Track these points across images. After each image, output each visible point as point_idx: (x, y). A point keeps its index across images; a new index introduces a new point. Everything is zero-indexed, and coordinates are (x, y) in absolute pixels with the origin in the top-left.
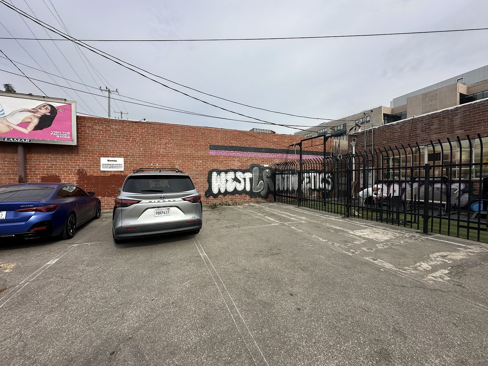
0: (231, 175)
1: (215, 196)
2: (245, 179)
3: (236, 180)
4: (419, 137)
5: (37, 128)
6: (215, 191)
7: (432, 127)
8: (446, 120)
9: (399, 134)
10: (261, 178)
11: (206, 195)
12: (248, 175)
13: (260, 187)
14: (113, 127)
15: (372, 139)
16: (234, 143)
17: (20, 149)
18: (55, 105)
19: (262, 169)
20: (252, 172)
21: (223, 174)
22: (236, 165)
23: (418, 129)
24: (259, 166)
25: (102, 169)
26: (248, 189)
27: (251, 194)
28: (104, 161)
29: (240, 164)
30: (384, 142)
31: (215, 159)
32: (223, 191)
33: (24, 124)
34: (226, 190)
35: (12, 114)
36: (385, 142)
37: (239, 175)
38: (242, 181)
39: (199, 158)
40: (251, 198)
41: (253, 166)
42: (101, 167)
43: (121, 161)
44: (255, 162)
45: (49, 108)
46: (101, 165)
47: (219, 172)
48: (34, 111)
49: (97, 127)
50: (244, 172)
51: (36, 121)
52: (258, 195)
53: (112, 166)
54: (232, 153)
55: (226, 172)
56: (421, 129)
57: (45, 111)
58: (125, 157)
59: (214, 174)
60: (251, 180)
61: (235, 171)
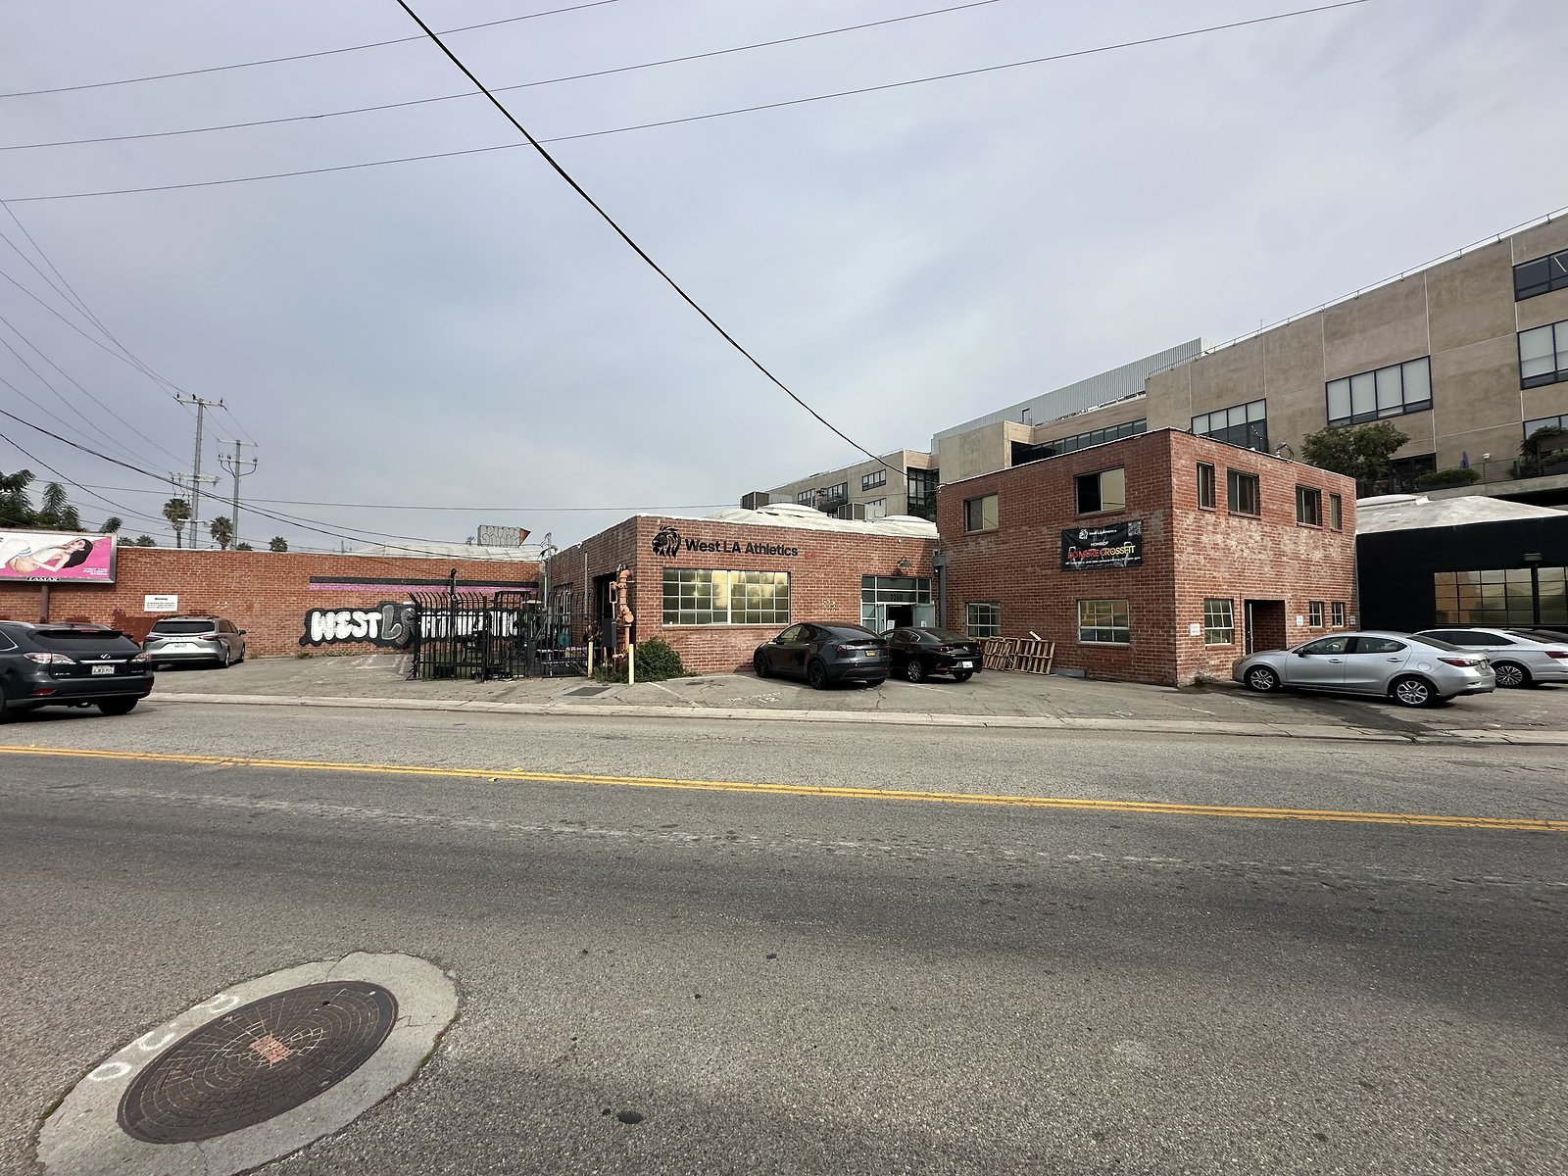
0: (345, 616)
1: (317, 644)
2: (368, 622)
3: (353, 622)
5: (66, 566)
6: (316, 637)
10: (397, 619)
11: (300, 642)
12: (374, 617)
13: (396, 633)
14: (164, 558)
16: (352, 574)
17: (44, 589)
18: (91, 539)
19: (398, 608)
20: (381, 612)
21: (330, 615)
22: (355, 602)
24: (393, 603)
25: (146, 609)
26: (373, 634)
27: (379, 642)
28: (149, 599)
29: (361, 601)
31: (317, 595)
32: (329, 637)
33: (53, 562)
34: (335, 636)
35: (39, 552)
37: (358, 616)
38: (364, 625)
39: (292, 594)
40: (378, 647)
41: (382, 604)
42: (146, 606)
43: (173, 599)
44: (388, 599)
45: (84, 543)
46: (146, 604)
47: (324, 612)
48: (65, 547)
49: (143, 560)
50: (366, 612)
51: (67, 558)
52: (392, 643)
53: (161, 605)
54: (347, 587)
55: (336, 612)
57: (79, 547)
58: (181, 594)
59: (316, 615)
60: (379, 623)
61: (352, 611)
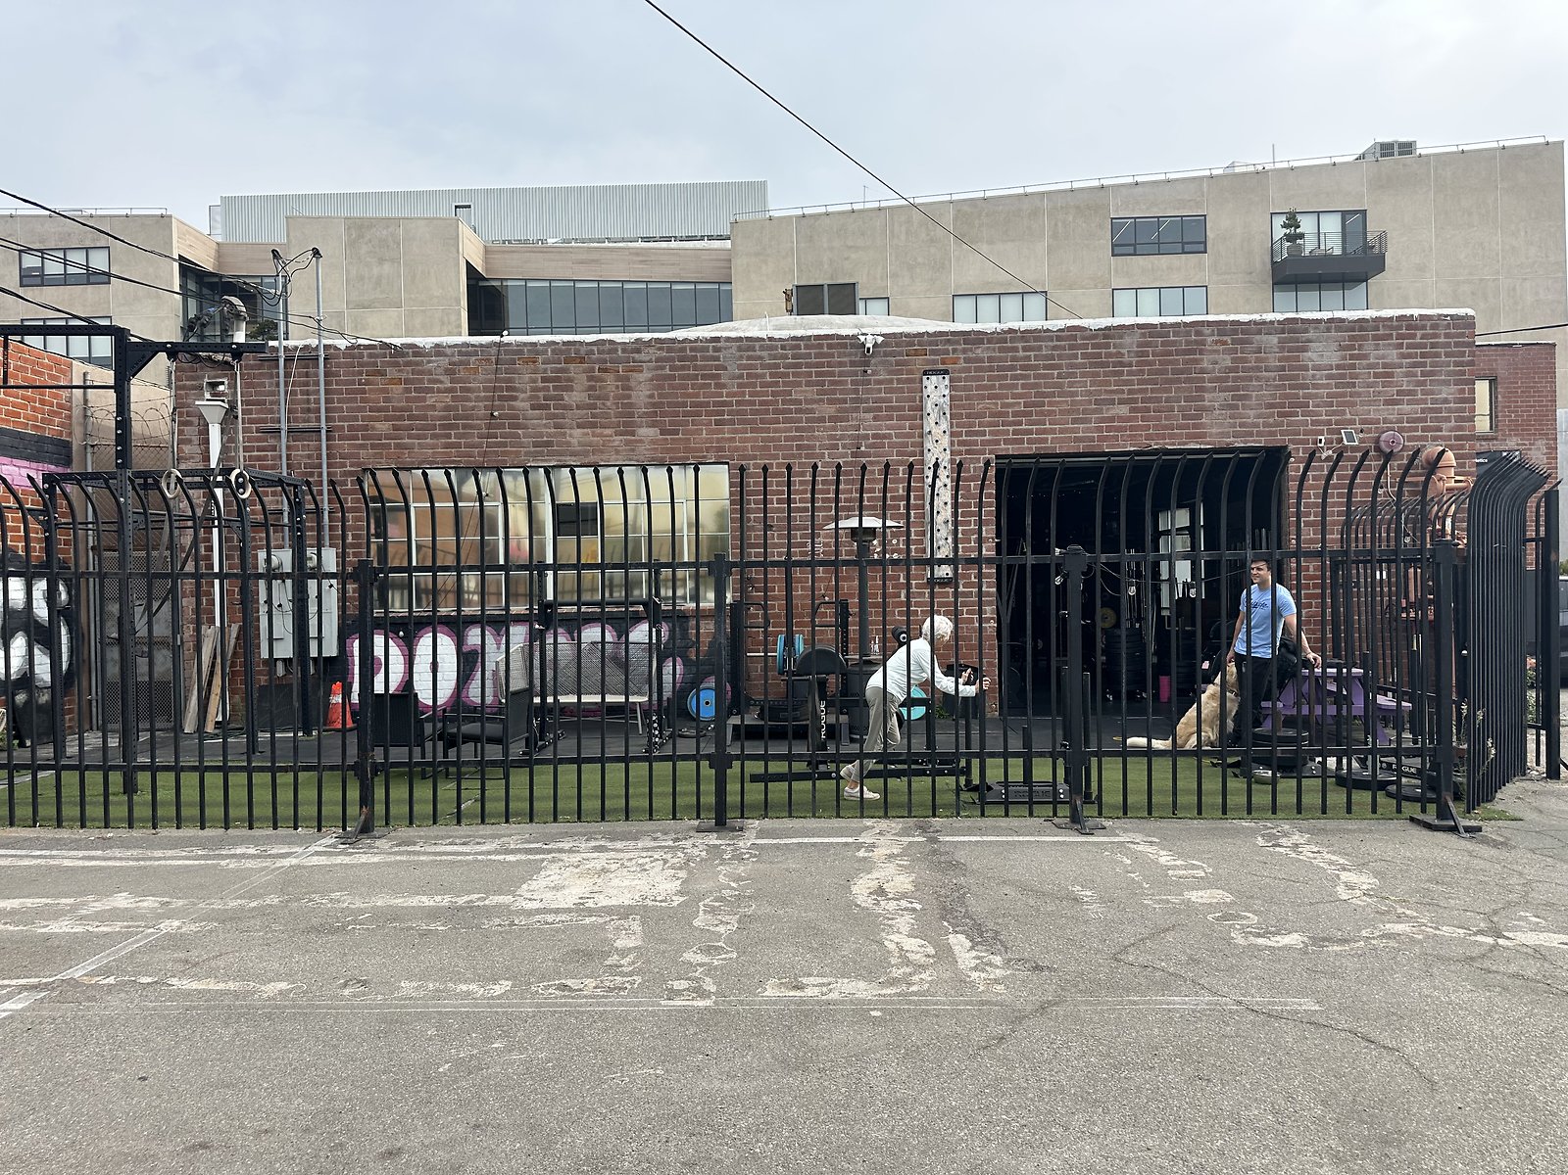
4: (526, 427)
7: (566, 397)
8: (610, 380)
9: (447, 398)
15: (318, 401)
23: (522, 396)
30: (377, 425)
36: (383, 427)
56: (531, 398)
